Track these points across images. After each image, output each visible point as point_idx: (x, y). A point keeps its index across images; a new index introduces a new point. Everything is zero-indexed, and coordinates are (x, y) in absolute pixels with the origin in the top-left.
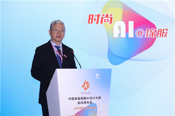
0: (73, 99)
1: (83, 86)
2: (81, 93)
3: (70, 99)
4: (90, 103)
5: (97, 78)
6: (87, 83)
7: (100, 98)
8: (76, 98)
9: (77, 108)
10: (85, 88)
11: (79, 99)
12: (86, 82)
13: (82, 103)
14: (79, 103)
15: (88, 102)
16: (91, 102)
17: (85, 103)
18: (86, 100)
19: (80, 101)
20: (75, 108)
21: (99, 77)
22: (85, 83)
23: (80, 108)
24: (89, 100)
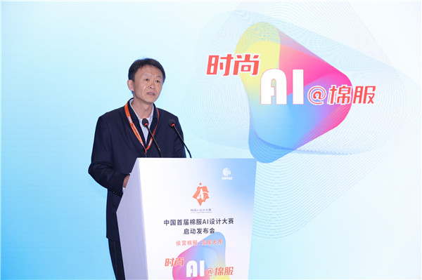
0: (173, 223)
1: (195, 197)
2: (192, 210)
3: (166, 222)
4: (209, 232)
5: (225, 178)
6: (205, 189)
7: (231, 221)
8: (180, 222)
9: (181, 244)
10: (201, 199)
11: (186, 223)
12: (201, 186)
13: (193, 231)
14: (186, 232)
15: (205, 230)
16: (212, 231)
17: (199, 231)
18: (202, 226)
19: (190, 227)
20: (178, 243)
21: (229, 176)
22: (199, 188)
23: (189, 243)
24: (209, 226)
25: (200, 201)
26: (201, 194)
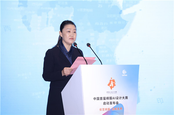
0: (98, 99)
1: (109, 85)
2: (107, 92)
3: (95, 99)
4: (116, 104)
5: (124, 75)
6: (114, 81)
7: (127, 98)
8: (101, 98)
9: (102, 110)
10: (111, 86)
11: (105, 99)
12: (111, 79)
13: (108, 103)
14: (104, 103)
15: (114, 103)
16: (117, 103)
17: (111, 103)
18: (112, 101)
19: (106, 101)
20: (101, 110)
21: (126, 74)
22: (111, 81)
23: (106, 109)
24: (116, 101)
25: (111, 87)
26: (112, 84)
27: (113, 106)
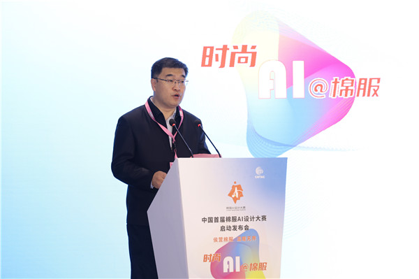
0: (210, 220)
2: (227, 208)
3: (204, 220)
4: (244, 229)
5: (258, 177)
6: (239, 187)
7: (264, 218)
8: (216, 220)
9: (218, 240)
10: (235, 197)
11: (223, 220)
12: (235, 185)
13: (229, 228)
14: (222, 229)
15: (240, 227)
16: (247, 227)
17: (235, 228)
18: (238, 224)
19: (226, 224)
20: (215, 240)
21: (262, 175)
22: (234, 187)
23: (226, 239)
24: (243, 223)
25: (235, 200)
26: (236, 192)
27: (239, 232)
